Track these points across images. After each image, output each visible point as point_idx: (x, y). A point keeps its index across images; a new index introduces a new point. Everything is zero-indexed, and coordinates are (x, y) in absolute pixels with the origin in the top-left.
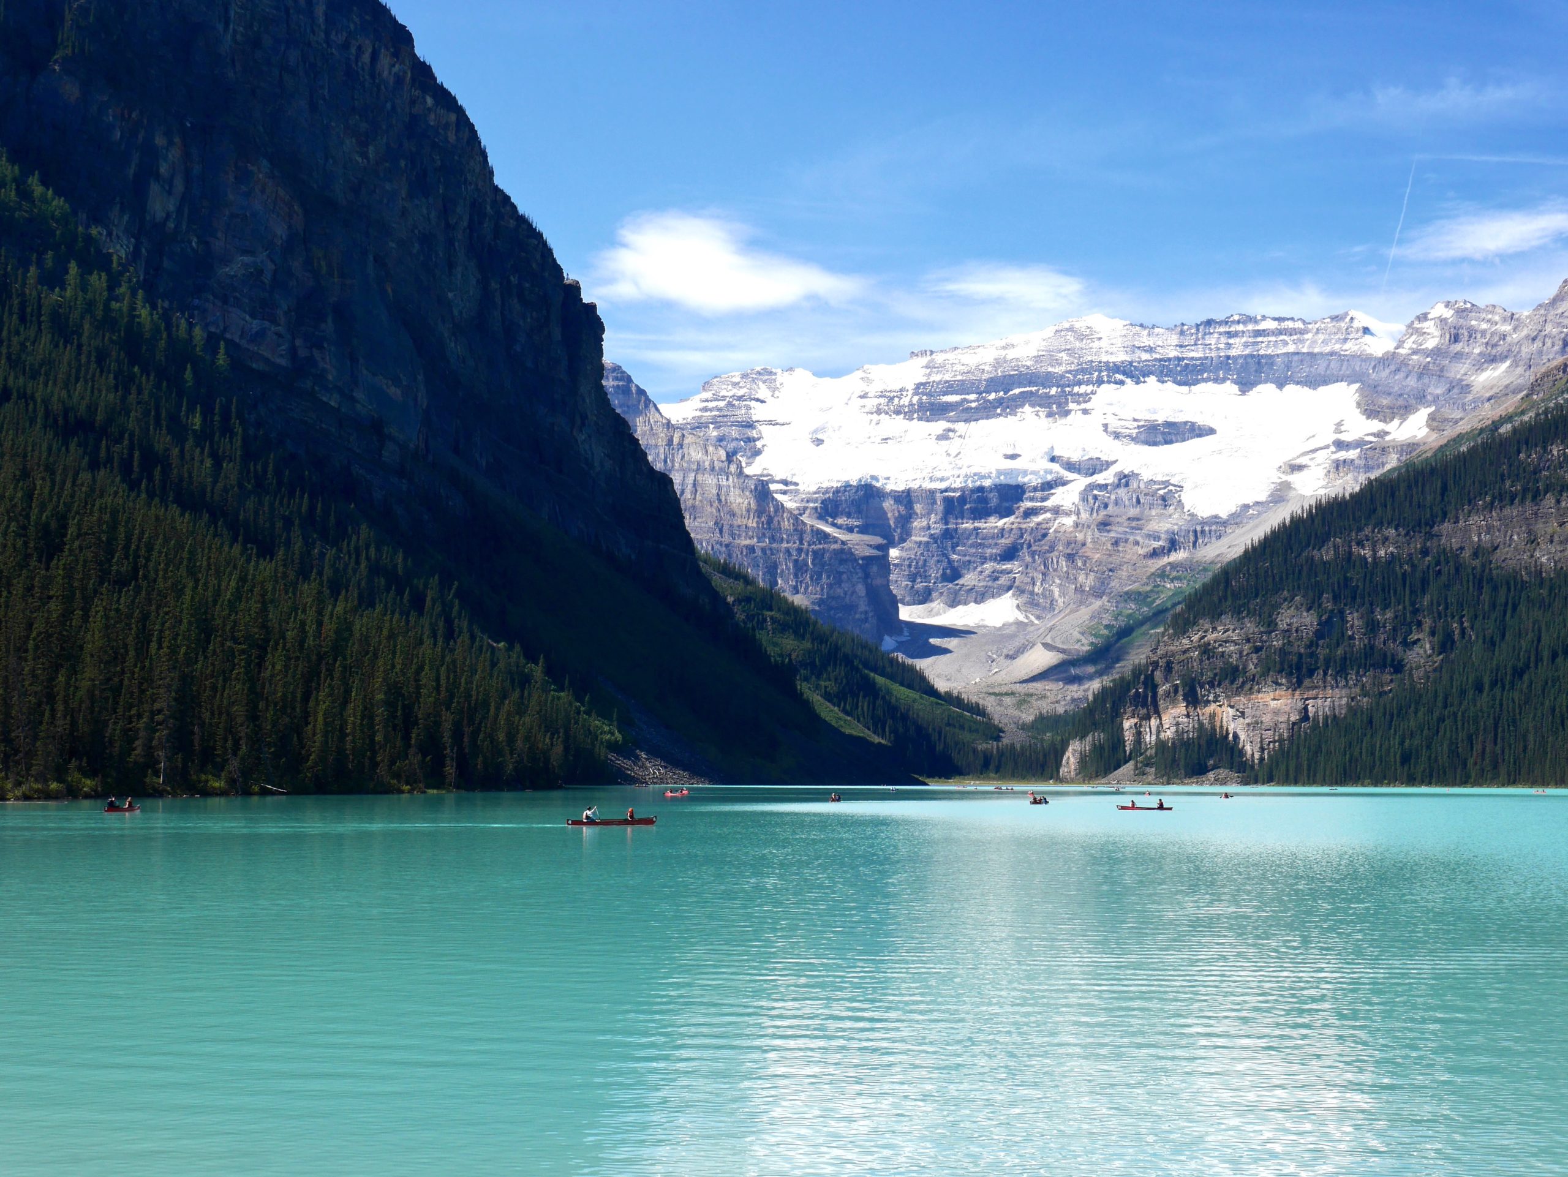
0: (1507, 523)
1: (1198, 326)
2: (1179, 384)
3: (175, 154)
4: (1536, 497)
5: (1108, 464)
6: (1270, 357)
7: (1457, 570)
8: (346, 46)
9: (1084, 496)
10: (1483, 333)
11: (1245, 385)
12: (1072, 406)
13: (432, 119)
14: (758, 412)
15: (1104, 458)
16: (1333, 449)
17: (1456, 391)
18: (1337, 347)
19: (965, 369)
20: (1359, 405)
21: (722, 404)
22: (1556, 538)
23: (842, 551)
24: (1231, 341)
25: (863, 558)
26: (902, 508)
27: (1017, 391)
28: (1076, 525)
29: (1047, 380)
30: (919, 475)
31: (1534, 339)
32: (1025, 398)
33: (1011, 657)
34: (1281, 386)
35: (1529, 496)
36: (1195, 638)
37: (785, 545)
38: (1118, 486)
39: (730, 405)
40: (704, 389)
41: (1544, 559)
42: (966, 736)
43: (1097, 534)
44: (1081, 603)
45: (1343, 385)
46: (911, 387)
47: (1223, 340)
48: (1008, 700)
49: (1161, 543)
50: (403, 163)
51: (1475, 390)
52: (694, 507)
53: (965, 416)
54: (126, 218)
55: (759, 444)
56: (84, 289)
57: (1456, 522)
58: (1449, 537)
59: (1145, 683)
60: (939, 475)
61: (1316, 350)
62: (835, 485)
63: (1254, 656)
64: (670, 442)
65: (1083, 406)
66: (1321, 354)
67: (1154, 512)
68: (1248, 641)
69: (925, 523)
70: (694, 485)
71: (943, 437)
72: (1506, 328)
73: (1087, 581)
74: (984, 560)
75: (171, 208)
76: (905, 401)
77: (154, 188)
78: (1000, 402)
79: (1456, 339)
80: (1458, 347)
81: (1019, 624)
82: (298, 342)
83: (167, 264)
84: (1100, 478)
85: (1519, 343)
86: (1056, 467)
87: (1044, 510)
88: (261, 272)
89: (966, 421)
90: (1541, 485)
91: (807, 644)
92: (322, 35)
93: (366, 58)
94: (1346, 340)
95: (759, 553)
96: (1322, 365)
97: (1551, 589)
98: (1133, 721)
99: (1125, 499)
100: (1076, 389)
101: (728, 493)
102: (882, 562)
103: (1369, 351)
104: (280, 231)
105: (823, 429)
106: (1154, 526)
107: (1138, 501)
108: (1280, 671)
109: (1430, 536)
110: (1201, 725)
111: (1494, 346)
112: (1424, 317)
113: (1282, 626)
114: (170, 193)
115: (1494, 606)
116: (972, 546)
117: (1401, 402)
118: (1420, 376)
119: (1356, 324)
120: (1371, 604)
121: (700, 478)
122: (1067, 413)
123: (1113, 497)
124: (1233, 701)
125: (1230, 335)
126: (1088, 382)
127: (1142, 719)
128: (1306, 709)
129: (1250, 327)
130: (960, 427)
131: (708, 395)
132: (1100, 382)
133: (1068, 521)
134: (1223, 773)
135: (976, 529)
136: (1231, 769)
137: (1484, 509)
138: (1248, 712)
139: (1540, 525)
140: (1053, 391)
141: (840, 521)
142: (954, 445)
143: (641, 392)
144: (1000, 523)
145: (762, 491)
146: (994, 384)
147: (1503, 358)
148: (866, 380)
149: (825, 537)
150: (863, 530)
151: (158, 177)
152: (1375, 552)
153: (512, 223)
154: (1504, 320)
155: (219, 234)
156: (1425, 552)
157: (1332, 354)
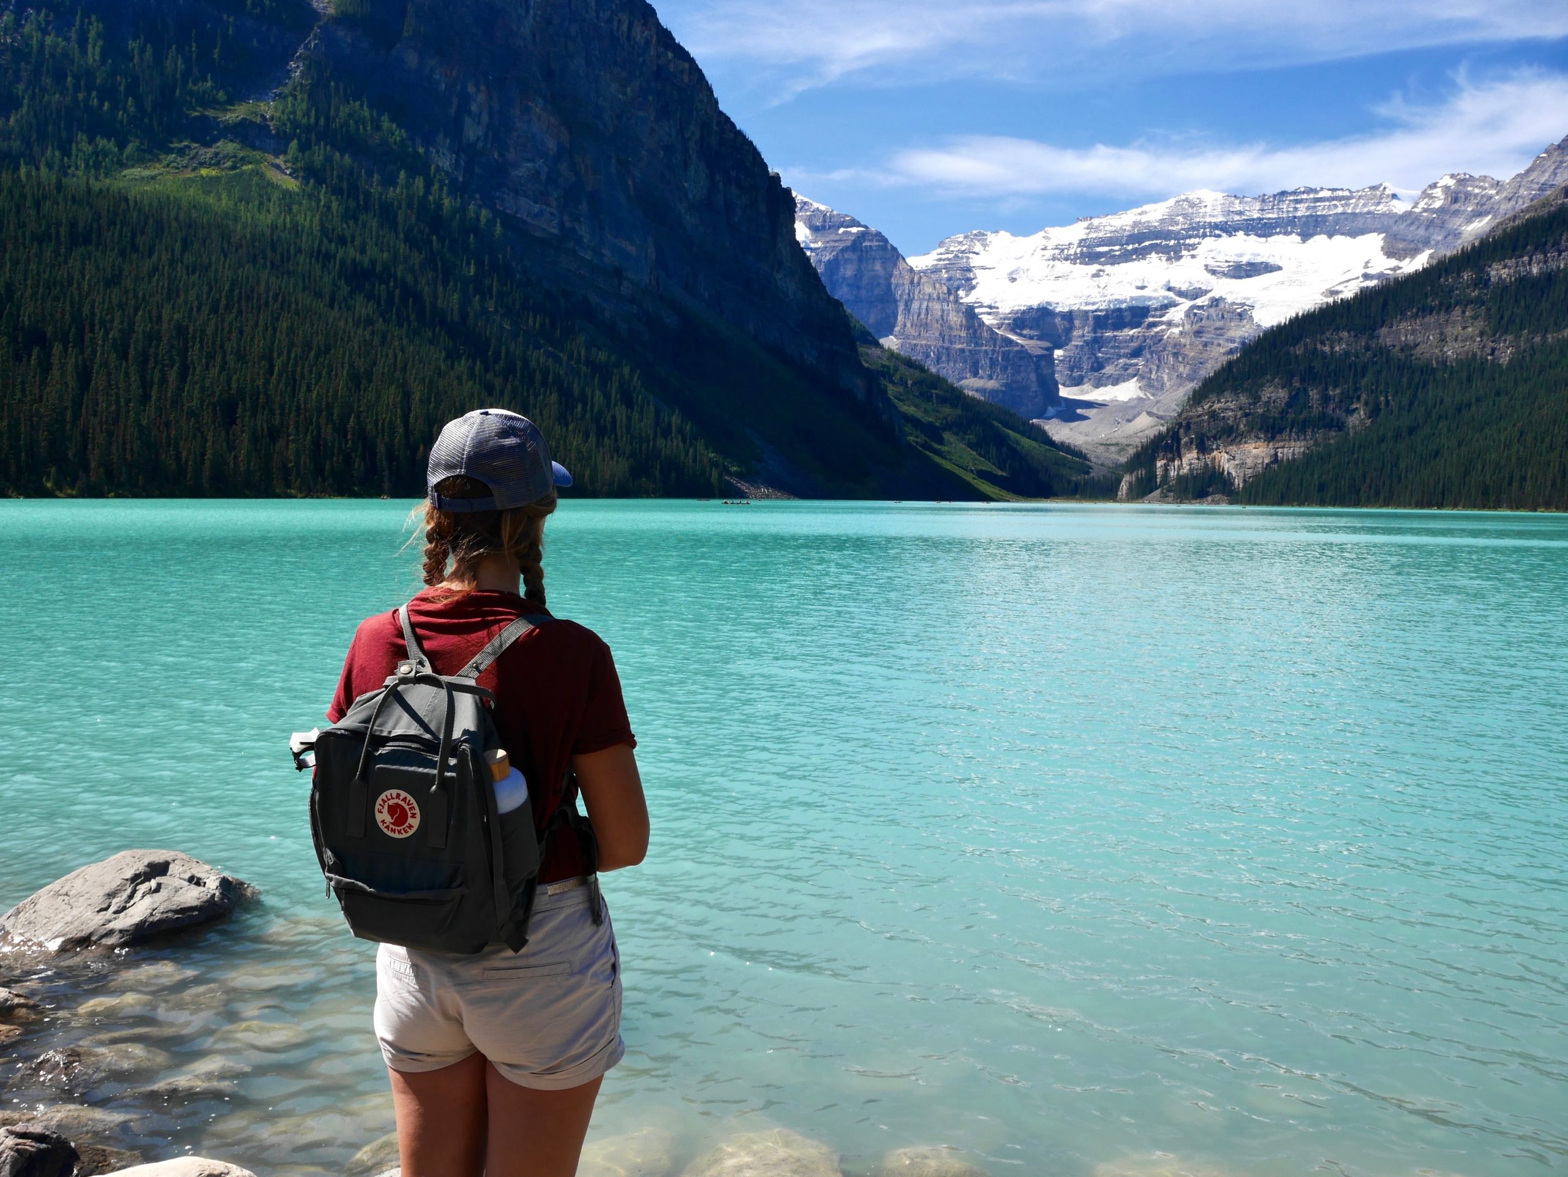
0: (1427, 328)
1: (1275, 196)
2: (1260, 236)
3: (481, 97)
4: (1449, 309)
5: (1207, 292)
6: (1324, 216)
7: (1387, 361)
8: (610, 21)
9: (1188, 314)
10: (1476, 195)
11: (1305, 236)
12: (1184, 253)
13: (672, 68)
14: (975, 261)
15: (1204, 288)
16: (1361, 279)
17: (1450, 237)
18: (1373, 208)
19: (1112, 229)
20: (1383, 248)
21: (950, 256)
22: (1460, 338)
23: (1021, 352)
24: (1298, 206)
25: (1037, 356)
26: (1066, 323)
27: (1147, 243)
28: (1181, 333)
29: (1168, 235)
30: (1079, 301)
31: (1510, 200)
32: (1153, 248)
33: (1129, 421)
34: (1330, 236)
35: (1444, 308)
36: (1206, 407)
37: (984, 348)
38: (1211, 306)
39: (956, 256)
40: (940, 246)
41: (1449, 353)
42: (1065, 472)
43: (1193, 339)
44: (1180, 385)
45: (1375, 234)
46: (1076, 242)
47: (1292, 205)
48: (1113, 449)
49: (1236, 345)
50: (650, 98)
51: (1464, 236)
52: (926, 324)
53: (1111, 261)
54: (448, 141)
55: (974, 282)
56: (408, 188)
57: (1391, 327)
58: (1385, 337)
59: (1172, 437)
60: (1092, 300)
61: (1358, 211)
62: (1023, 308)
63: (1244, 419)
64: (912, 282)
65: (1192, 252)
66: (1360, 213)
67: (1233, 324)
68: (1241, 409)
69: (1081, 333)
70: (927, 309)
71: (1096, 275)
72: (1493, 192)
73: (1184, 370)
74: (1119, 357)
75: (480, 134)
76: (1072, 252)
77: (468, 121)
78: (1135, 251)
79: (1455, 200)
80: (1456, 206)
81: (1139, 399)
82: (566, 218)
83: (477, 170)
84: (1199, 302)
85: (1499, 202)
86: (1171, 294)
87: (1161, 323)
88: (538, 173)
89: (1112, 264)
90: (1453, 301)
91: (959, 412)
92: (594, 14)
93: (625, 27)
94: (1379, 204)
95: (967, 353)
96: (1361, 221)
97: (1451, 373)
98: (1163, 462)
99: (1214, 315)
100: (1188, 241)
101: (948, 315)
102: (1050, 358)
103: (1395, 211)
104: (552, 145)
105: (1016, 271)
106: (1232, 333)
107: (1223, 317)
108: (1260, 430)
109: (1371, 337)
110: (1206, 465)
111: (1484, 204)
112: (1434, 186)
113: (1264, 399)
114: (479, 123)
115: (1409, 385)
116: (1112, 347)
117: (1412, 246)
118: (1427, 228)
119: (1388, 192)
120: (1326, 384)
121: (930, 305)
122: (1181, 257)
123: (1206, 314)
124: (1228, 449)
125: (1297, 201)
126: (1197, 236)
127: (1168, 461)
128: (1276, 454)
129: (1312, 196)
130: (1108, 268)
131: (942, 250)
132: (1204, 236)
133: (1176, 331)
134: (1217, 497)
135: (1115, 336)
136: (1223, 494)
137: (1412, 317)
138: (1237, 456)
139: (1449, 329)
140: (1172, 243)
141: (1025, 332)
142: (1103, 280)
143: (894, 249)
144: (1131, 332)
145: (970, 313)
146: (1134, 238)
147: (1487, 213)
148: (1046, 238)
149: (1010, 342)
150: (1040, 338)
151: (469, 113)
152: (1332, 348)
153: (731, 136)
154: (1492, 186)
155: (512, 150)
156: (1367, 348)
157: (1369, 213)
